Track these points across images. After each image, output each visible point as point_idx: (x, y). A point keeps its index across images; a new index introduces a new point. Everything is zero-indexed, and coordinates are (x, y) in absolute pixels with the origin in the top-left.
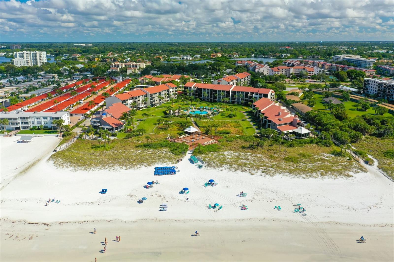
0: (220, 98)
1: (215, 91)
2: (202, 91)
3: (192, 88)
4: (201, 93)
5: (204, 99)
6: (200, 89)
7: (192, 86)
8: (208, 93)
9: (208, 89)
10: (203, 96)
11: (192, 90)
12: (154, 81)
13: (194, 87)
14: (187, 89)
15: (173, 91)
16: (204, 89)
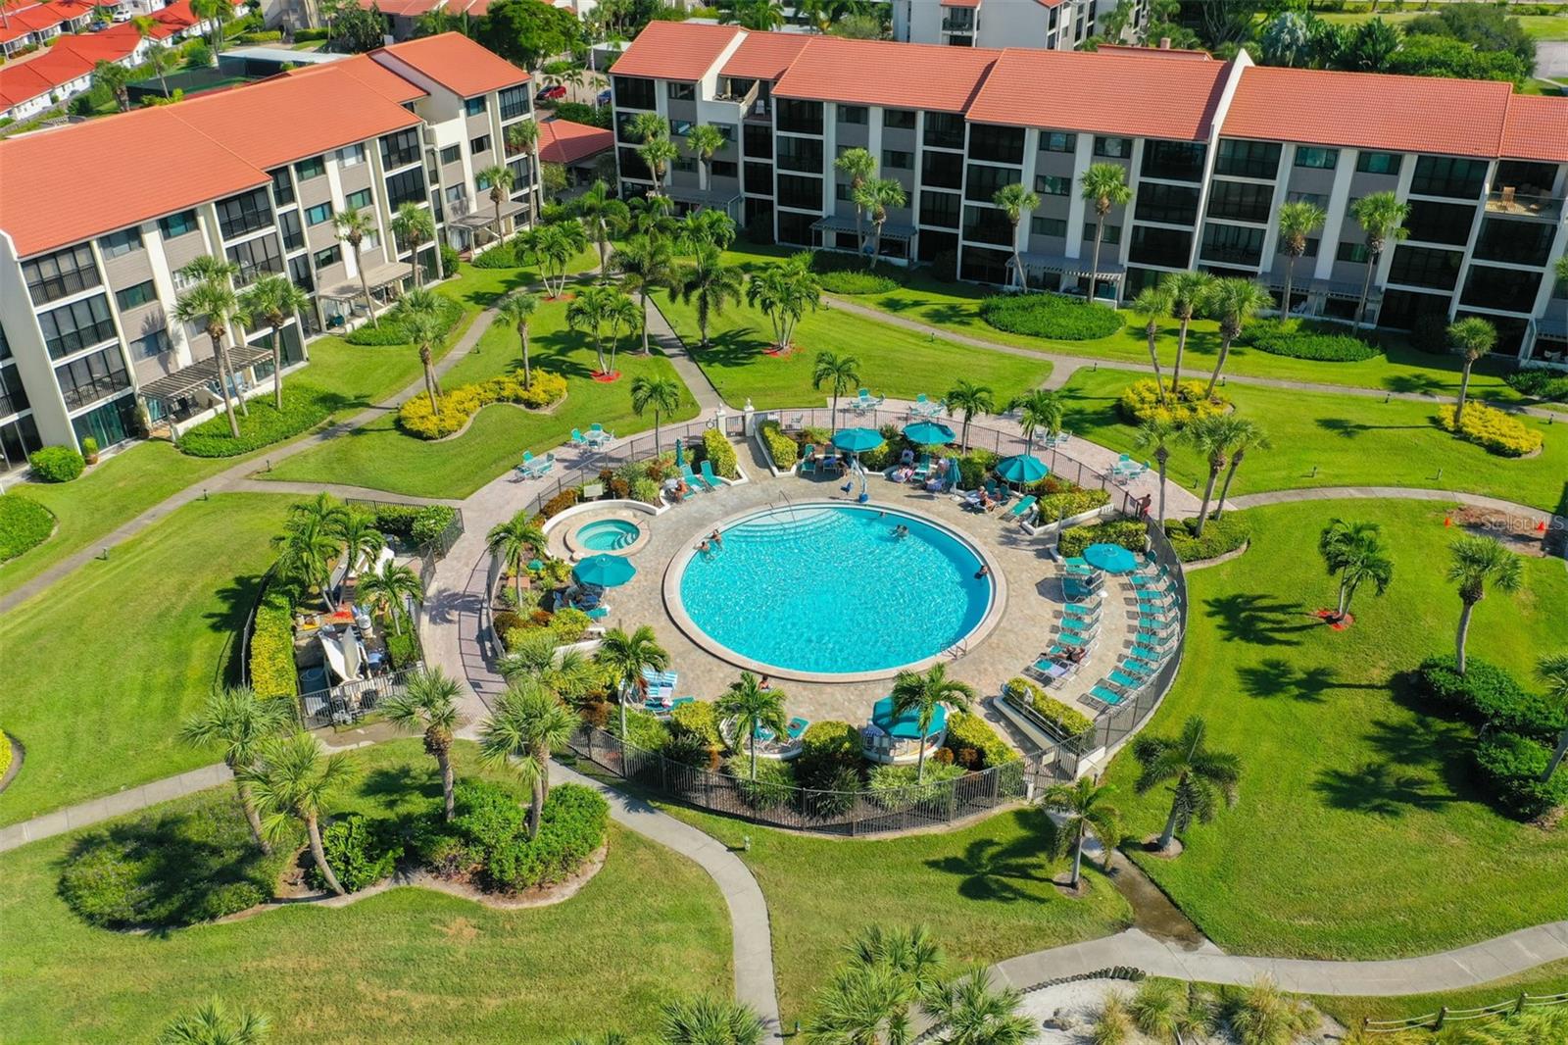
0: (1050, 227)
1: (1002, 141)
2: (829, 137)
3: (708, 89)
4: (811, 156)
5: (846, 240)
6: (803, 114)
7: (705, 67)
8: (896, 160)
9: (899, 118)
10: (842, 193)
11: (702, 123)
12: (377, 13)
13: (722, 79)
14: (651, 104)
15: (479, 145)
16: (853, 114)
